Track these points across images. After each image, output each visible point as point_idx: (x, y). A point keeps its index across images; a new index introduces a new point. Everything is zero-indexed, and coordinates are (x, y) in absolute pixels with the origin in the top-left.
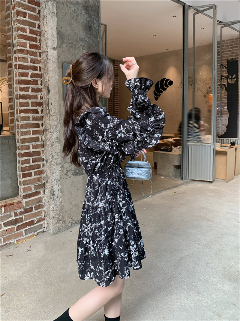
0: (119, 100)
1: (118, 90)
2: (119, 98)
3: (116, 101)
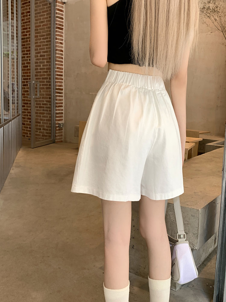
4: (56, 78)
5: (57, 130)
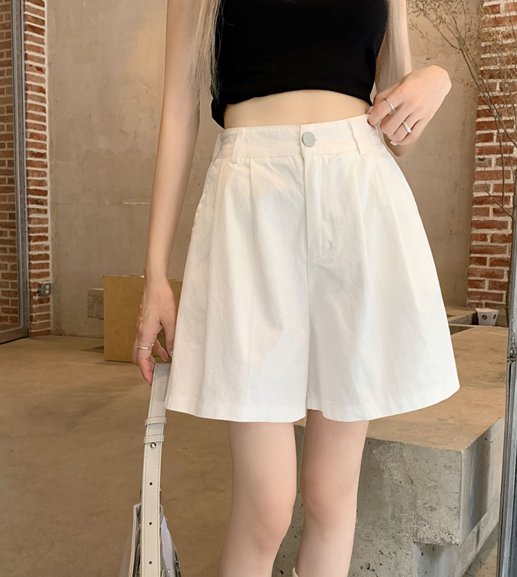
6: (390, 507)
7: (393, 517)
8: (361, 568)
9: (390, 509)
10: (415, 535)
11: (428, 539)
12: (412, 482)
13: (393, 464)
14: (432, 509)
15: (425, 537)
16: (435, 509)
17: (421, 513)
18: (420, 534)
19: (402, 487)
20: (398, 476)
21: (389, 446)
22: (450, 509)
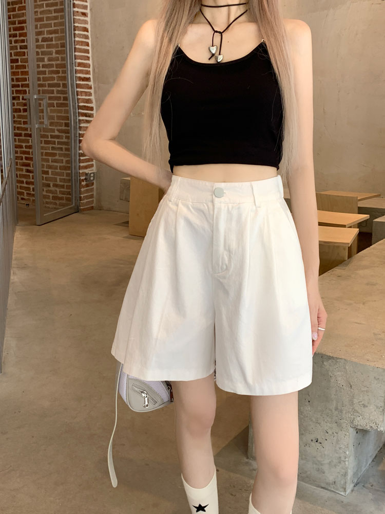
0: (91, 69)
1: (86, 33)
2: (90, 62)
3: (81, 72)
4: (78, 86)
5: (83, 187)
6: (335, 401)
7: (336, 409)
8: (312, 440)
9: (334, 403)
10: (352, 422)
11: (361, 425)
12: (351, 386)
13: (338, 373)
14: (364, 406)
15: (359, 424)
16: (367, 407)
17: (356, 408)
18: (356, 423)
19: (344, 389)
20: (341, 381)
21: (336, 361)
22: (377, 407)
